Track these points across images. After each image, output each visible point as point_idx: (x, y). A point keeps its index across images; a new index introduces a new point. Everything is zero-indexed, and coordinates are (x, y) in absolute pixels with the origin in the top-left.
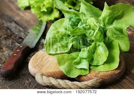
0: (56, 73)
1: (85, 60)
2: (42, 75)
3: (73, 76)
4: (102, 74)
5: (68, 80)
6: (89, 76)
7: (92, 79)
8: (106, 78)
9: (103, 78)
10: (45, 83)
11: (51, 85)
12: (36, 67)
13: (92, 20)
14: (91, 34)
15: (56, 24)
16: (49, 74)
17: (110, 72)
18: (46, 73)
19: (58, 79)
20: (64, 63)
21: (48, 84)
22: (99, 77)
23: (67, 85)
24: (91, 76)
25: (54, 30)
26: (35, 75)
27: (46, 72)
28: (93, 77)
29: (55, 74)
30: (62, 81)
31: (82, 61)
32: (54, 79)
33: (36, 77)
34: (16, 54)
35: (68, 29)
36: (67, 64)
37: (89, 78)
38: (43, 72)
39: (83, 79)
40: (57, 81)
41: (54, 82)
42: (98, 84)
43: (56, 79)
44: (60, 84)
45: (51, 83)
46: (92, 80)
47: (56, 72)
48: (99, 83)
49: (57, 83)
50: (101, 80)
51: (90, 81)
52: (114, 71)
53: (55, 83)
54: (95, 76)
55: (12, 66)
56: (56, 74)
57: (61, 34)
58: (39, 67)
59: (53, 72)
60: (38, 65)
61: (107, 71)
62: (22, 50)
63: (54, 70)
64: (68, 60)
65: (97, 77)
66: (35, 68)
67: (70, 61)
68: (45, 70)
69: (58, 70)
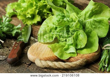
0: (51, 58)
1: (72, 46)
2: (41, 60)
3: (65, 58)
4: (86, 56)
5: (61, 62)
6: (77, 58)
7: (79, 59)
8: (89, 58)
9: (87, 59)
10: (43, 65)
14: (73, 25)
16: (46, 59)
19: (53, 61)
20: (57, 50)
21: (46, 66)
22: (84, 58)
23: (61, 65)
26: (34, 60)
27: (43, 58)
29: (50, 59)
31: (70, 47)
32: (50, 62)
33: (36, 62)
34: (16, 48)
36: (59, 50)
37: (76, 59)
38: (40, 58)
39: (71, 60)
40: (53, 63)
41: (51, 64)
43: (52, 62)
44: (56, 65)
45: (48, 65)
48: (84, 62)
49: (53, 65)
50: (86, 60)
51: (78, 61)
52: (94, 53)
54: (81, 58)
55: (16, 55)
58: (37, 55)
59: (49, 58)
60: (35, 53)
61: (90, 53)
62: (20, 44)
63: (49, 56)
64: (60, 48)
66: (34, 56)
67: (61, 48)
68: (41, 56)
69: (51, 56)
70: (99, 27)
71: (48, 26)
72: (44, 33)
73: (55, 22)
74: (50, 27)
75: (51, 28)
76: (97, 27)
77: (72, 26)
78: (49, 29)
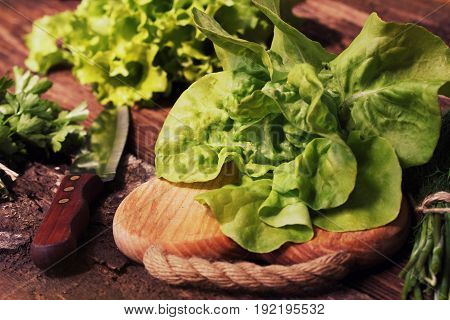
0: (208, 244)
1: (293, 200)
2: (166, 252)
3: (266, 247)
4: (350, 238)
5: (250, 261)
6: (312, 248)
7: (323, 254)
8: (362, 250)
9: (353, 252)
10: (177, 276)
11: (199, 279)
12: (143, 232)
13: (302, 71)
14: (299, 115)
16: (187, 250)
17: (372, 232)
18: (177, 246)
19: (218, 260)
20: (234, 215)
21: (189, 279)
22: (341, 248)
23: (249, 275)
24: (318, 247)
26: (140, 254)
28: (325, 250)
29: (203, 249)
30: (231, 265)
31: (285, 203)
32: (206, 262)
33: (147, 262)
35: (226, 105)
36: (240, 215)
37: (312, 252)
38: (164, 246)
39: (291, 257)
40: (215, 267)
41: (206, 269)
42: (343, 269)
43: (212, 261)
44: (228, 274)
45: (198, 275)
46: (324, 258)
47: (206, 240)
48: (344, 264)
49: (217, 273)
50: (349, 255)
51: (318, 260)
52: (384, 229)
53: (210, 274)
54: (331, 246)
55: (66, 232)
56: (208, 248)
57: (205, 121)
58: (151, 231)
59: (199, 243)
60: (144, 225)
61: (366, 230)
63: (200, 237)
64: (244, 203)
65: (336, 249)
66: (140, 235)
67: (248, 206)
68: (169, 238)
69: (210, 236)
70: (403, 123)
71: (198, 115)
72: (181, 143)
73: (228, 99)
75: (210, 121)
76: (395, 122)
77: (297, 118)
78: (203, 126)
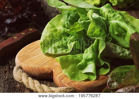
15: (53, 22)
25: (51, 28)
31: (88, 63)
35: (66, 26)
57: (59, 33)
71: (56, 30)
74: (58, 31)
75: (61, 33)
78: (58, 35)
